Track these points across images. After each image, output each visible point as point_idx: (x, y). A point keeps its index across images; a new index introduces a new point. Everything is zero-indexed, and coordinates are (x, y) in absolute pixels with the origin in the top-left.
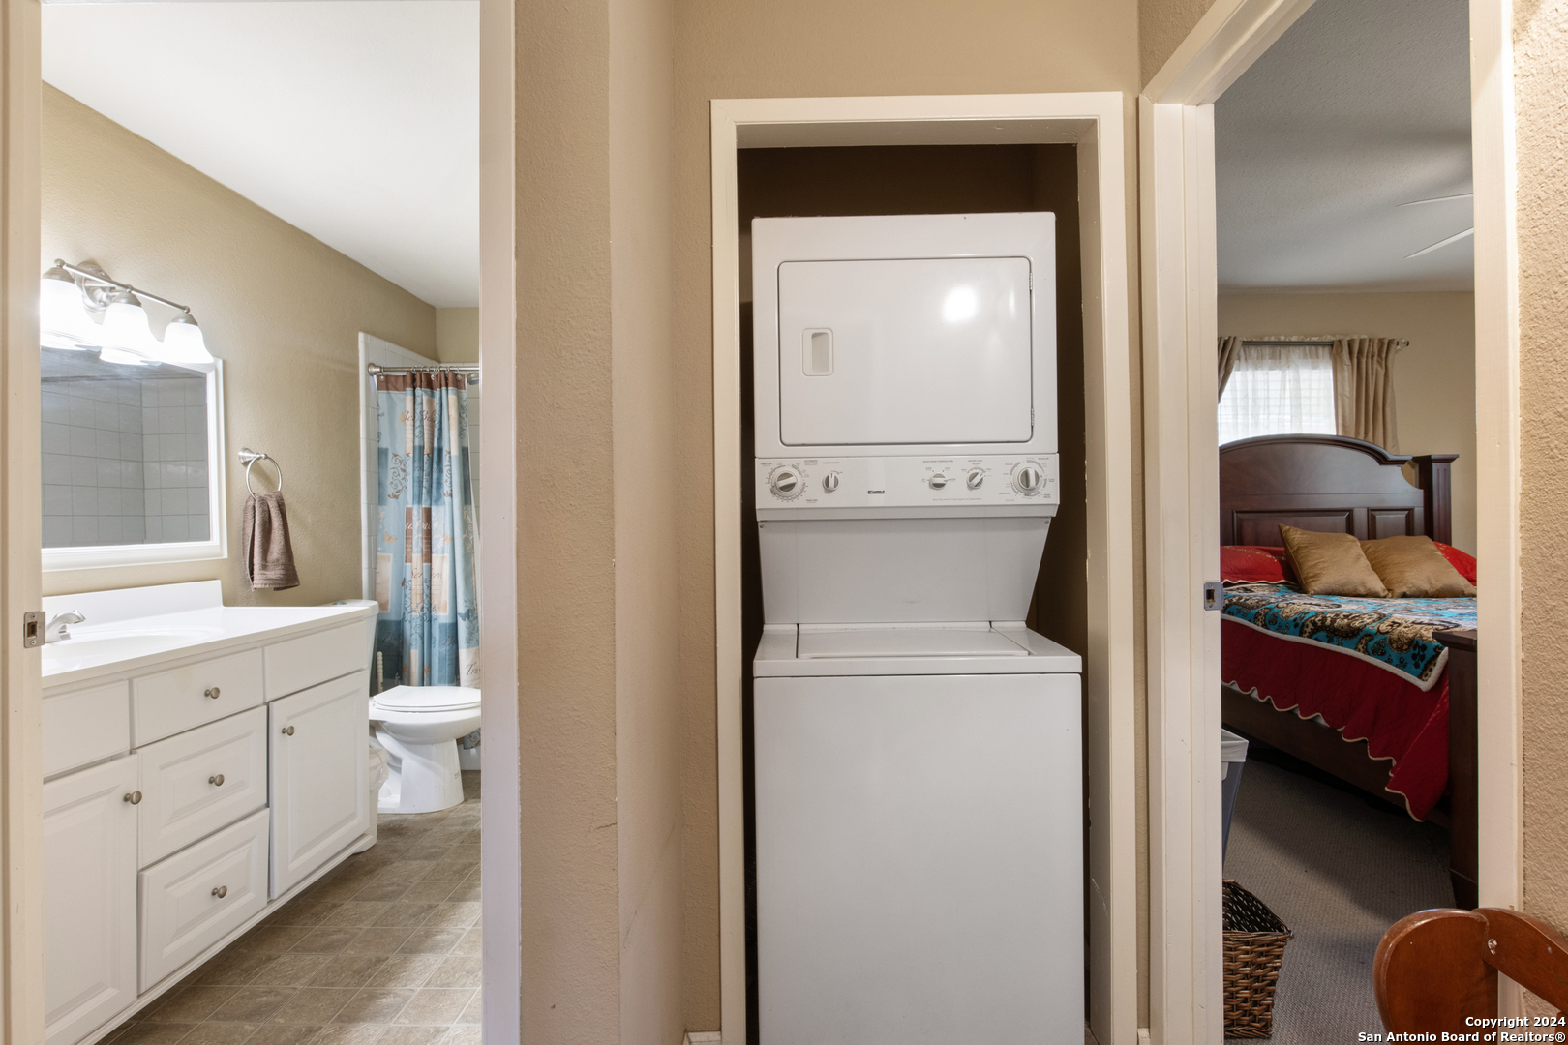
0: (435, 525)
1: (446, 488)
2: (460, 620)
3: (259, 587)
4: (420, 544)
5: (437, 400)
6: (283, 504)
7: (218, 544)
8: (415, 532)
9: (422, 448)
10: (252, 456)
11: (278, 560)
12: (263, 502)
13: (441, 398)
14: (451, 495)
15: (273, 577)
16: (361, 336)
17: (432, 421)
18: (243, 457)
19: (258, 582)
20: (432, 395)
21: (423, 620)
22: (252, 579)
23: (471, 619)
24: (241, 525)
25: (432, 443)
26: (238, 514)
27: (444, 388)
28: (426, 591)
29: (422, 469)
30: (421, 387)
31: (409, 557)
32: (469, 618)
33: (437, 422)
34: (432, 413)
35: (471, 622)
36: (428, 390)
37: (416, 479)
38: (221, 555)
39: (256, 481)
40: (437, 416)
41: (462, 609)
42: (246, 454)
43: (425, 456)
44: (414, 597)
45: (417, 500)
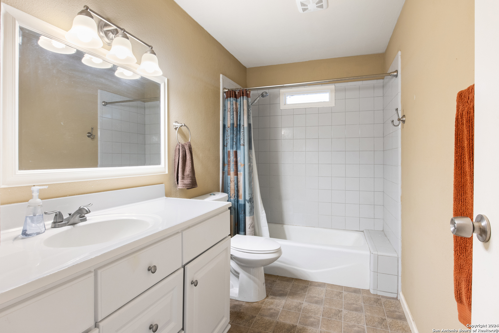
0: (239, 159)
1: (242, 142)
2: (246, 202)
3: (181, 188)
4: (233, 167)
5: (238, 103)
6: (191, 148)
7: (164, 166)
8: (231, 162)
9: (233, 124)
10: (178, 125)
11: (189, 175)
12: (183, 147)
13: (240, 102)
14: (244, 145)
15: (187, 183)
16: (221, 76)
17: (237, 112)
18: (175, 126)
19: (180, 186)
20: (237, 101)
21: (235, 202)
22: (178, 183)
23: (251, 202)
24: (174, 158)
25: (237, 122)
26: (173, 152)
27: (242, 97)
28: (236, 189)
29: (233, 134)
30: (232, 97)
31: (229, 173)
32: (250, 202)
33: (239, 112)
34: (237, 108)
35: (251, 204)
36: (235, 99)
37: (232, 138)
38: (165, 172)
39: (180, 137)
40: (239, 110)
41: (247, 198)
42: (176, 124)
43: (235, 128)
44: (231, 191)
45: (232, 147)
